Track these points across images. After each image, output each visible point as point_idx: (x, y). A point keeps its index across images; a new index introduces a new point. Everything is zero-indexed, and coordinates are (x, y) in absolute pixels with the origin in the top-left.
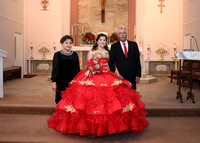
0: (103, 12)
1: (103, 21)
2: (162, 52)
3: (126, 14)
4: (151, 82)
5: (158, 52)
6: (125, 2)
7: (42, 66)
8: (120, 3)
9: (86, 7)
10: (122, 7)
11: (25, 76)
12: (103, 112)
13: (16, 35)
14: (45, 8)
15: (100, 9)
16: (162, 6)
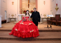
0: (29, 5)
2: (45, 15)
3: (35, 5)
4: (41, 23)
5: (44, 15)
6: (35, 2)
7: (12, 20)
8: (33, 2)
9: (24, 4)
11: (8, 22)
12: (25, 32)
14: (13, 4)
16: (44, 3)
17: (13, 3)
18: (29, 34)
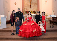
1: (31, 8)
3: (37, 6)
6: (37, 2)
9: (26, 4)
10: (36, 4)
13: (8, 12)
14: (15, 5)
15: (30, 4)
16: (46, 3)
17: (15, 3)
18: (32, 34)
